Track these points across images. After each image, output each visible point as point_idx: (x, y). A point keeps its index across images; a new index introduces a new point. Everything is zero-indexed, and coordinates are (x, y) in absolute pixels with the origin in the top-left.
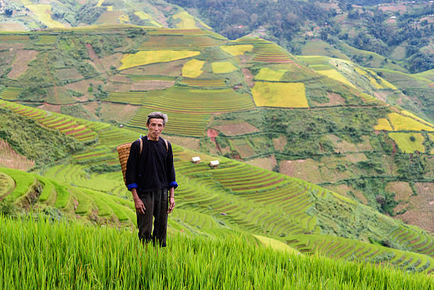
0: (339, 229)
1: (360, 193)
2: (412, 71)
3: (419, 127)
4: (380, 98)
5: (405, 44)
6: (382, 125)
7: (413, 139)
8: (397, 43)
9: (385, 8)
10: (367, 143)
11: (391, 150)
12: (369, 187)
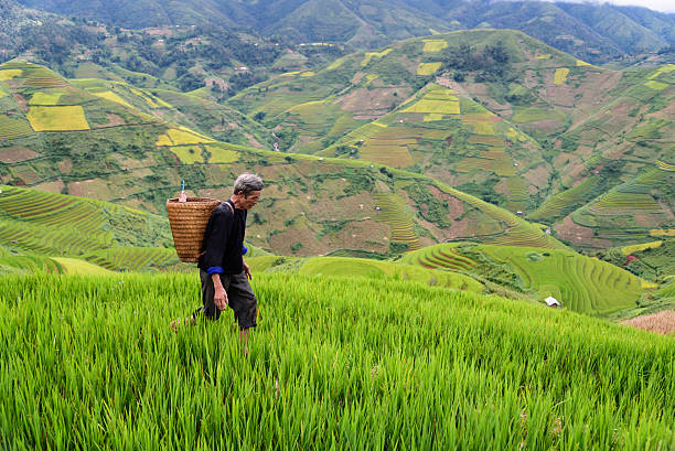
0: (135, 239)
1: (150, 205)
2: (184, 90)
3: (197, 140)
4: (157, 116)
5: (174, 65)
6: (163, 141)
7: (192, 151)
8: (167, 64)
9: (152, 32)
10: (151, 159)
11: (173, 162)
12: (158, 198)
